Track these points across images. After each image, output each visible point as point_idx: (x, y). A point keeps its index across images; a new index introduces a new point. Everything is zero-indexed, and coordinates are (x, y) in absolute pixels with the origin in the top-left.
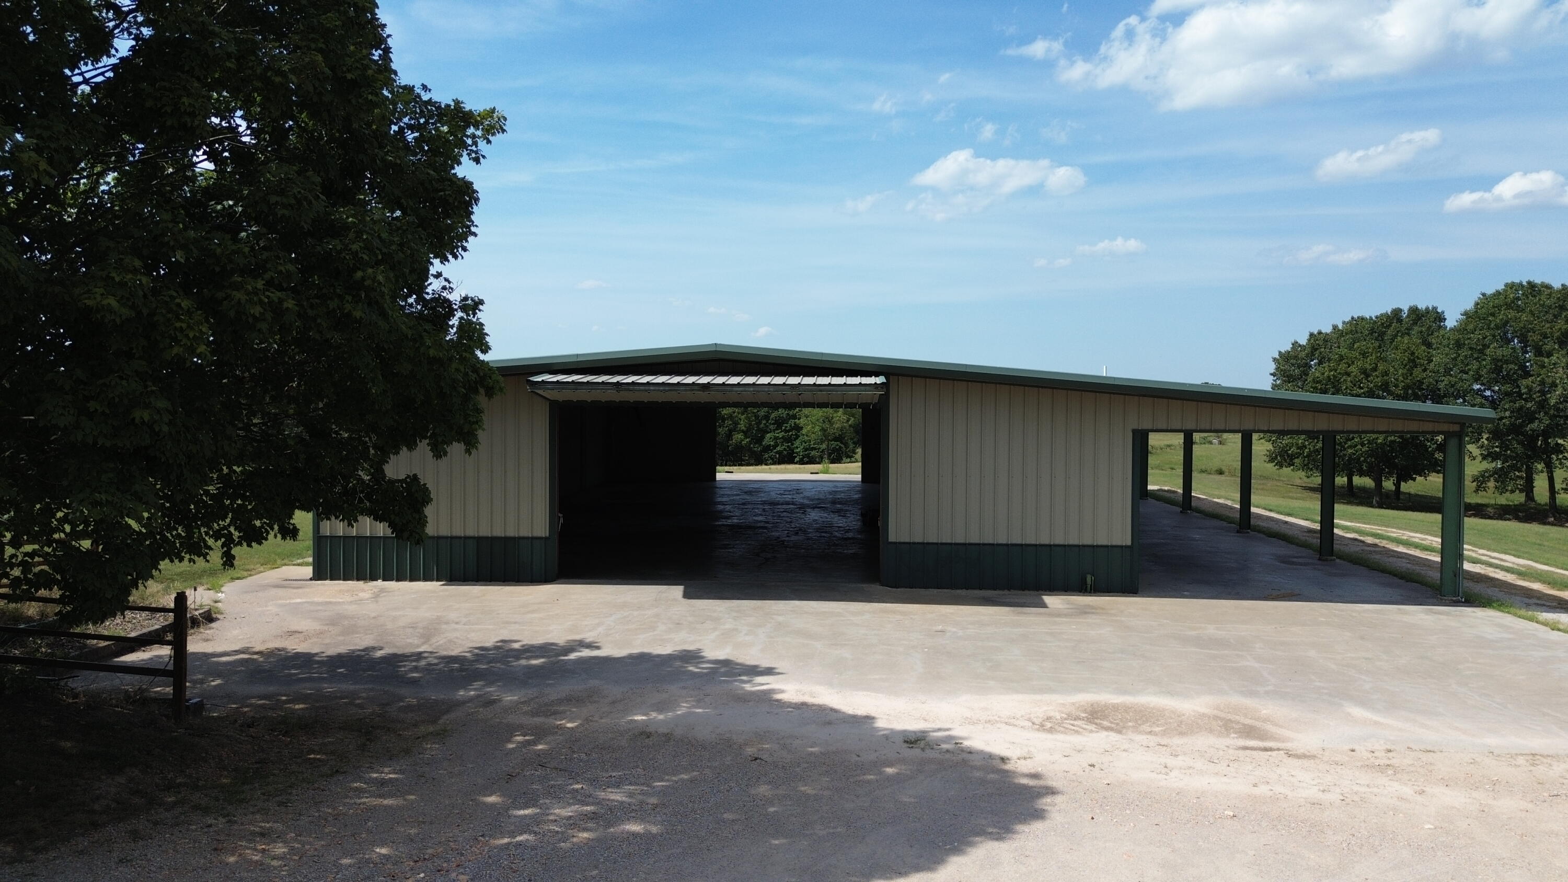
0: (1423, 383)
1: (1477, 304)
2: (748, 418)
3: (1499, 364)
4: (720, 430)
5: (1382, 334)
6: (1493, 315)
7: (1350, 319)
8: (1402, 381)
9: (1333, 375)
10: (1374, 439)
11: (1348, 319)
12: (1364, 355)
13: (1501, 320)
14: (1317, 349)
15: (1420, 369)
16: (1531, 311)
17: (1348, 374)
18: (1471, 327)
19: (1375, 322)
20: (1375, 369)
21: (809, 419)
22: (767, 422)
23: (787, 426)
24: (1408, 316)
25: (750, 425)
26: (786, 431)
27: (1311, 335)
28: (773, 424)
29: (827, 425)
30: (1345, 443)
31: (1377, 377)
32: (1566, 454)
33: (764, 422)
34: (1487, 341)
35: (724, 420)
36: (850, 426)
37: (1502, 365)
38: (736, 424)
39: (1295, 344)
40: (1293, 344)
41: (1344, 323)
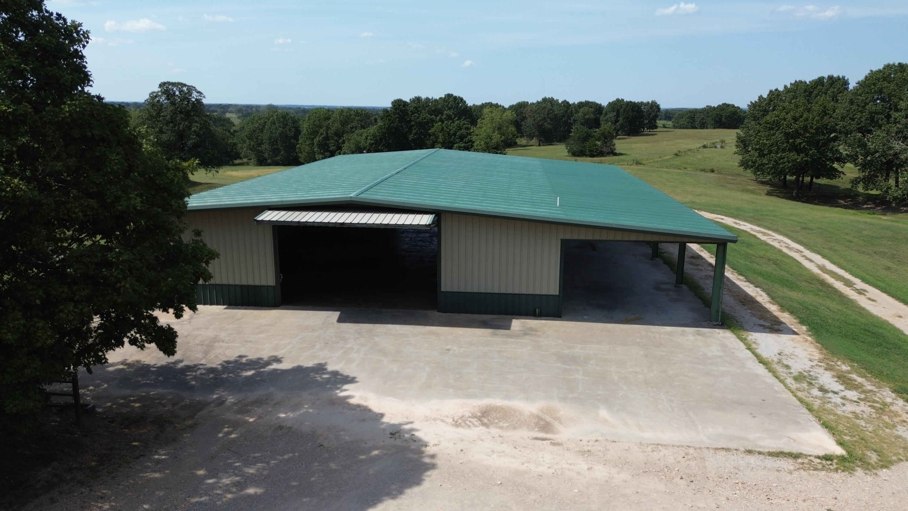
0: (828, 125)
1: (866, 77)
2: (443, 135)
3: (873, 114)
4: (428, 142)
5: (811, 93)
6: (874, 84)
7: (794, 82)
8: (816, 125)
9: (777, 120)
10: (795, 159)
11: (793, 82)
12: (797, 106)
13: (878, 88)
14: (773, 100)
15: (828, 117)
16: (897, 83)
17: (785, 119)
18: (860, 91)
19: (808, 85)
20: (801, 116)
21: (478, 137)
22: (455, 137)
23: (466, 140)
24: (827, 82)
25: (445, 139)
26: (465, 143)
27: (771, 91)
28: (458, 138)
29: (489, 140)
30: (780, 161)
31: (801, 122)
32: (907, 168)
33: (453, 137)
34: (867, 101)
35: (430, 135)
36: (502, 141)
37: (874, 116)
38: (437, 138)
39: (761, 97)
40: (759, 97)
41: (791, 84)
